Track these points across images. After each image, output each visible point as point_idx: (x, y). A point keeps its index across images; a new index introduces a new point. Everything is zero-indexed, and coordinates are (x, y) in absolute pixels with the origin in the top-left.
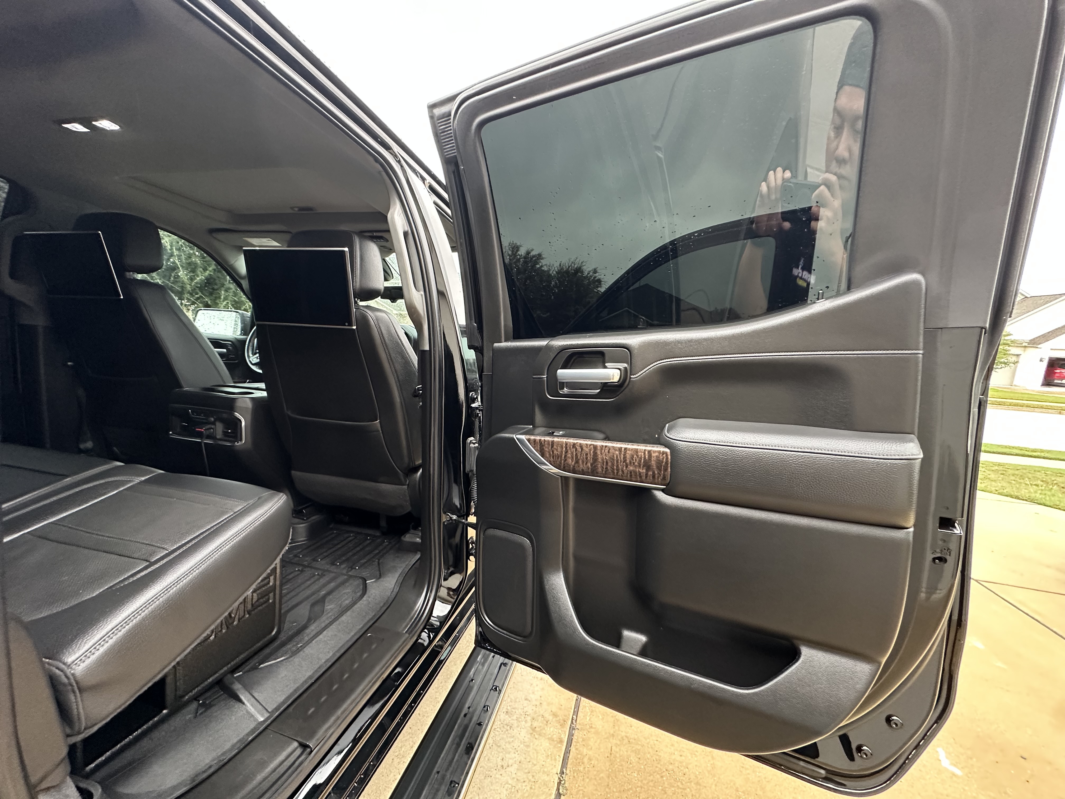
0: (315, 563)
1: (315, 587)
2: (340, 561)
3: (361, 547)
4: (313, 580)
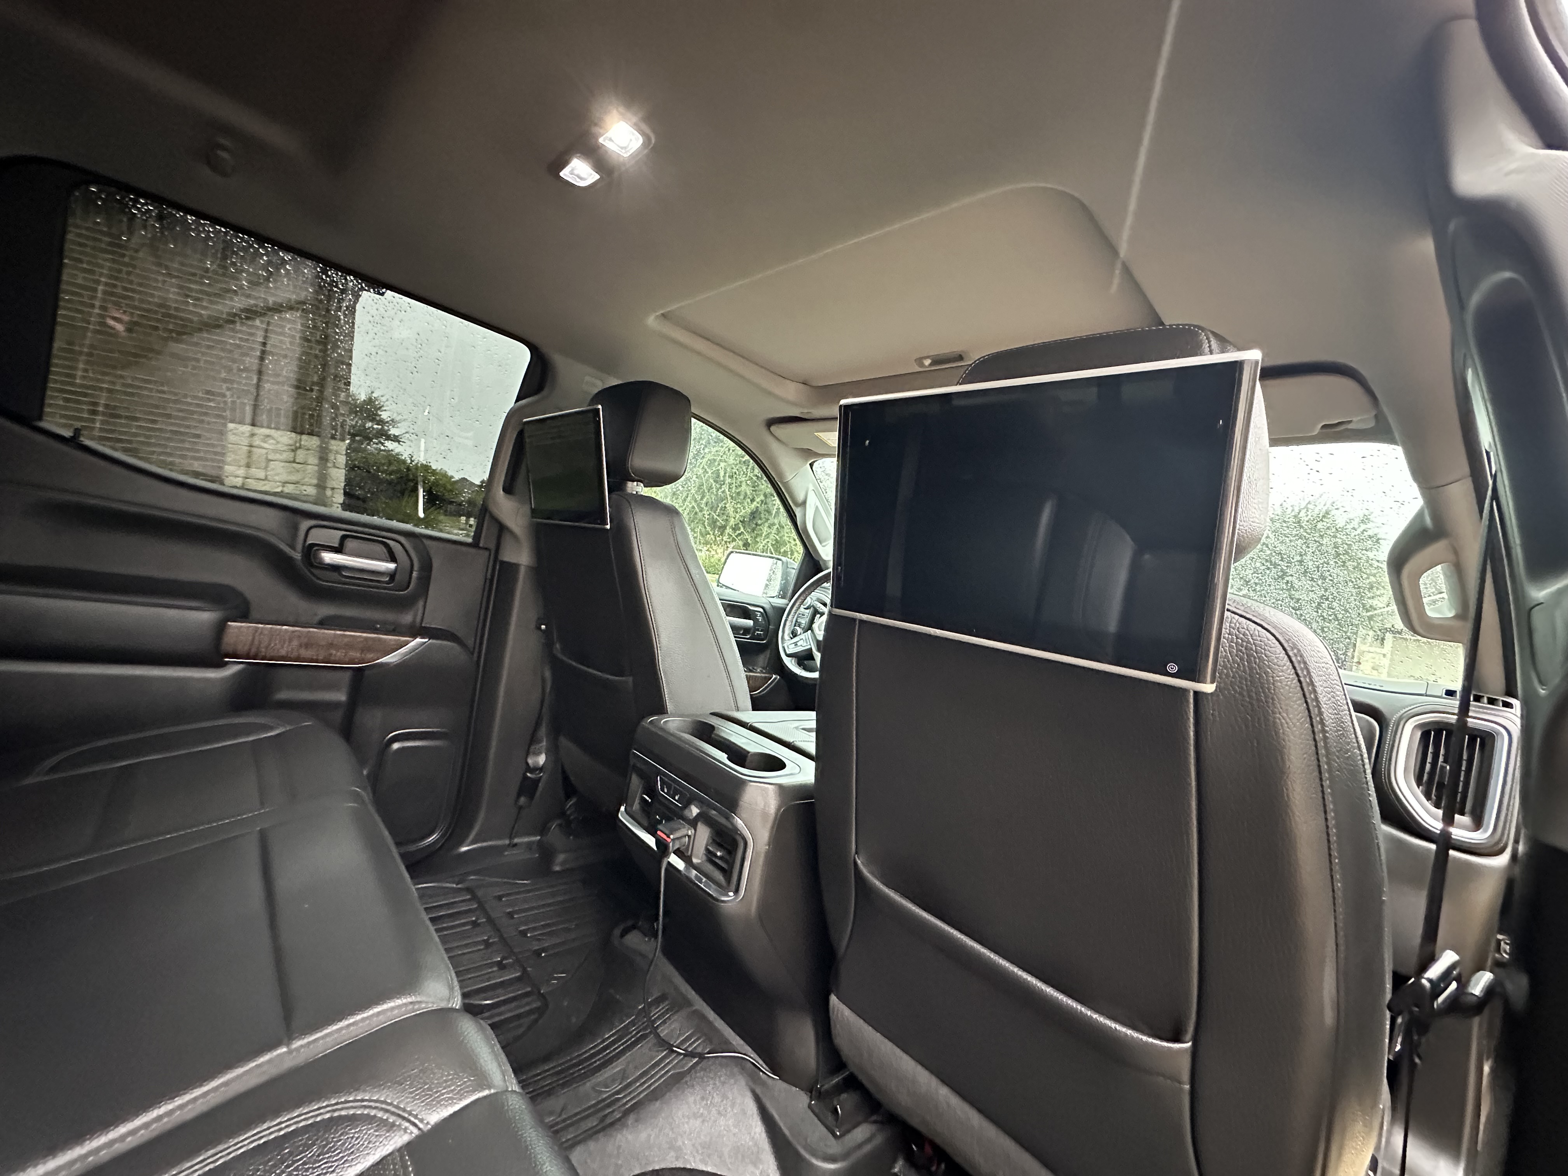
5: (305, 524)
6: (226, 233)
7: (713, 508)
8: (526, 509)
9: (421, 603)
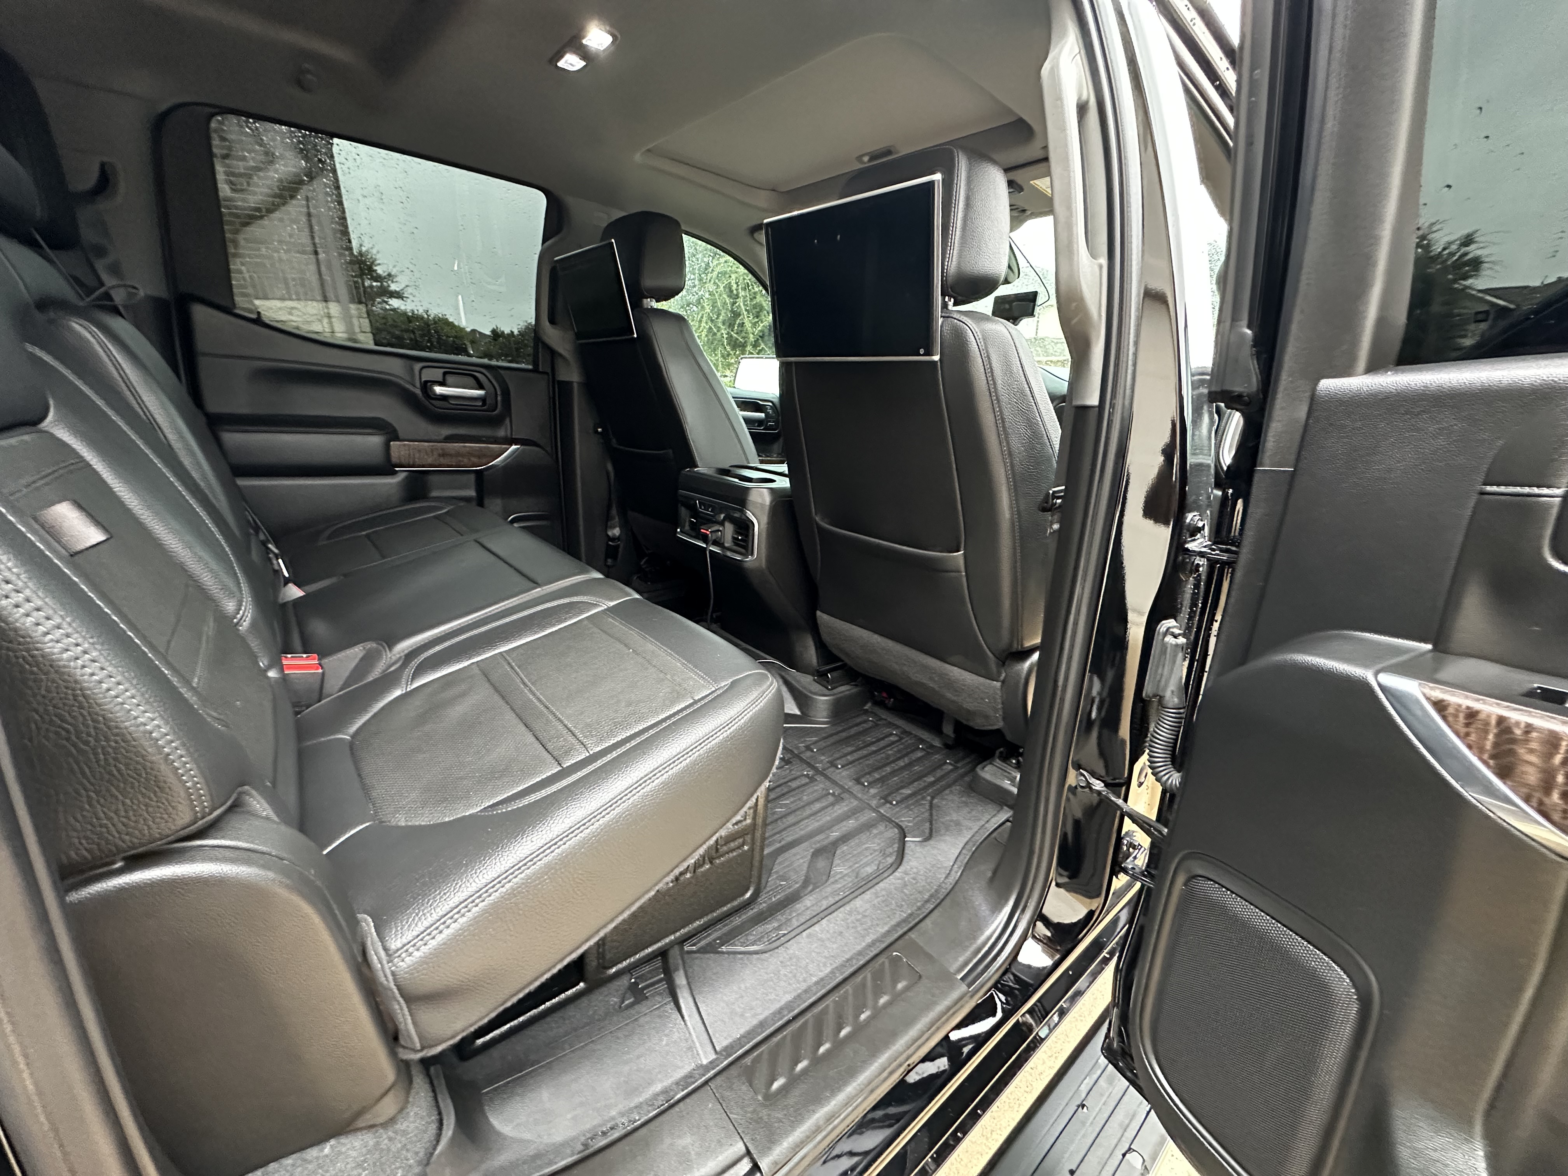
0: (832, 769)
1: (826, 818)
2: (871, 779)
3: (906, 760)
4: (824, 803)
5: (418, 366)
6: (310, 136)
7: (731, 326)
8: (570, 335)
9: (507, 421)
